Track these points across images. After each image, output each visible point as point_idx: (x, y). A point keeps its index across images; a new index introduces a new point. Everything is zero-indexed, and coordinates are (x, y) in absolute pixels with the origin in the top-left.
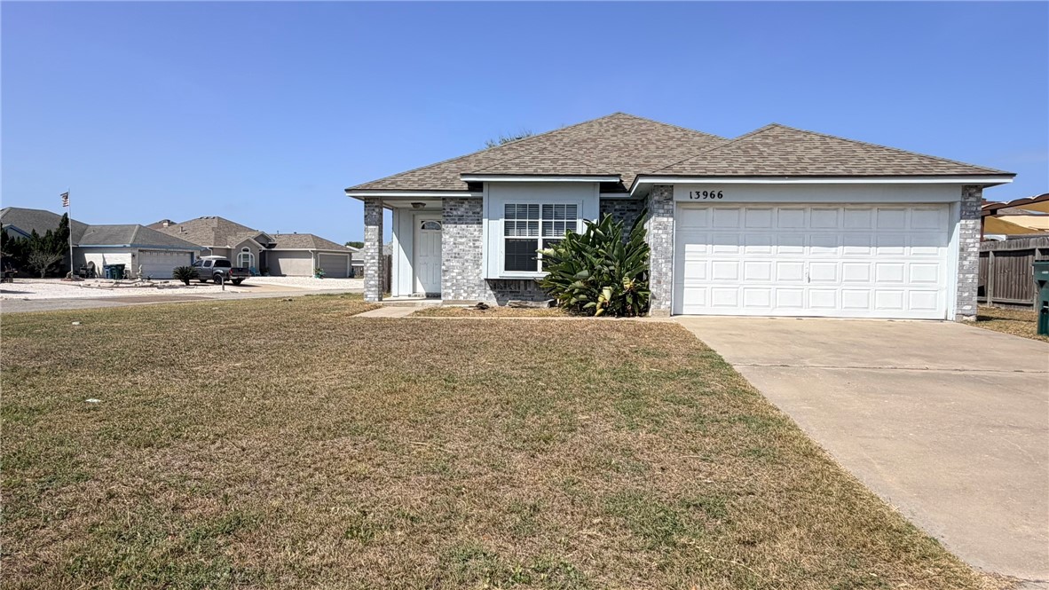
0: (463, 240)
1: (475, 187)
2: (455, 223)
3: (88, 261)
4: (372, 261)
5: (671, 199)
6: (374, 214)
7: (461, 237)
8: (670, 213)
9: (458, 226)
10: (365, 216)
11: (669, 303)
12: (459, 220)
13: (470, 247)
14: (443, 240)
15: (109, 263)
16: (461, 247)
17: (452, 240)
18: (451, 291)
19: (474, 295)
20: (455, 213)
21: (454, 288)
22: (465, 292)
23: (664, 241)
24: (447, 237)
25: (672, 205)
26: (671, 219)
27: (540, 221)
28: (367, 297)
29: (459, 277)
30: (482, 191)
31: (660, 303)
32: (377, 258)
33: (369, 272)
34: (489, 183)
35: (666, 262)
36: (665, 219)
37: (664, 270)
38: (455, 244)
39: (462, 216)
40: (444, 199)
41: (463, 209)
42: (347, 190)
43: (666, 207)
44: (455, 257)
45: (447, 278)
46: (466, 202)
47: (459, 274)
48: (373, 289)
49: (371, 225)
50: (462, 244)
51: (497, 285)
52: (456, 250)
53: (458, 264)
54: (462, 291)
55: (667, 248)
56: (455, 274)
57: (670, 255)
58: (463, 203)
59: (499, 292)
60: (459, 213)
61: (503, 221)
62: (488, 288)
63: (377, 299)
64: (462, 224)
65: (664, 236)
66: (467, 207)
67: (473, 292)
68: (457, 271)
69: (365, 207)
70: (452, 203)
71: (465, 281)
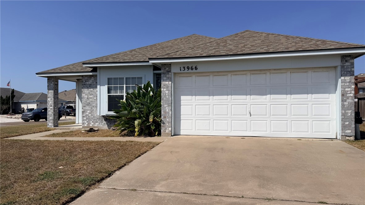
0: (91, 96)
1: (95, 69)
2: (88, 88)
3: (22, 107)
4: (51, 108)
5: (170, 71)
6: (52, 84)
7: (90, 95)
8: (170, 79)
9: (89, 89)
10: (48, 86)
11: (170, 129)
12: (90, 86)
13: (95, 99)
14: (82, 96)
15: (29, 108)
16: (91, 100)
17: (86, 96)
18: (86, 122)
19: (97, 124)
20: (87, 83)
21: (88, 120)
22: (93, 122)
23: (167, 94)
24: (84, 95)
25: (171, 75)
26: (170, 83)
27: (125, 86)
28: (49, 125)
29: (90, 115)
30: (97, 72)
31: (166, 129)
32: (53, 106)
33: (50, 113)
34: (100, 67)
35: (168, 106)
36: (167, 83)
37: (167, 110)
38: (87, 98)
39: (91, 84)
40: (82, 76)
41: (91, 81)
42: (37, 74)
43: (167, 76)
44: (88, 105)
45: (84, 115)
46: (93, 77)
47: (90, 113)
48: (51, 121)
49: (50, 90)
50: (91, 98)
51: (107, 118)
52: (88, 101)
53: (89, 108)
54: (91, 122)
55: (168, 99)
56: (88, 113)
57: (170, 102)
58: (91, 78)
59: (109, 122)
60: (89, 83)
61: (106, 86)
62: (103, 120)
63: (53, 126)
64: (91, 88)
65: (167, 92)
66: (93, 80)
67: (97, 122)
68: (88, 112)
69: (48, 81)
70: (86, 78)
71: (93, 117)
